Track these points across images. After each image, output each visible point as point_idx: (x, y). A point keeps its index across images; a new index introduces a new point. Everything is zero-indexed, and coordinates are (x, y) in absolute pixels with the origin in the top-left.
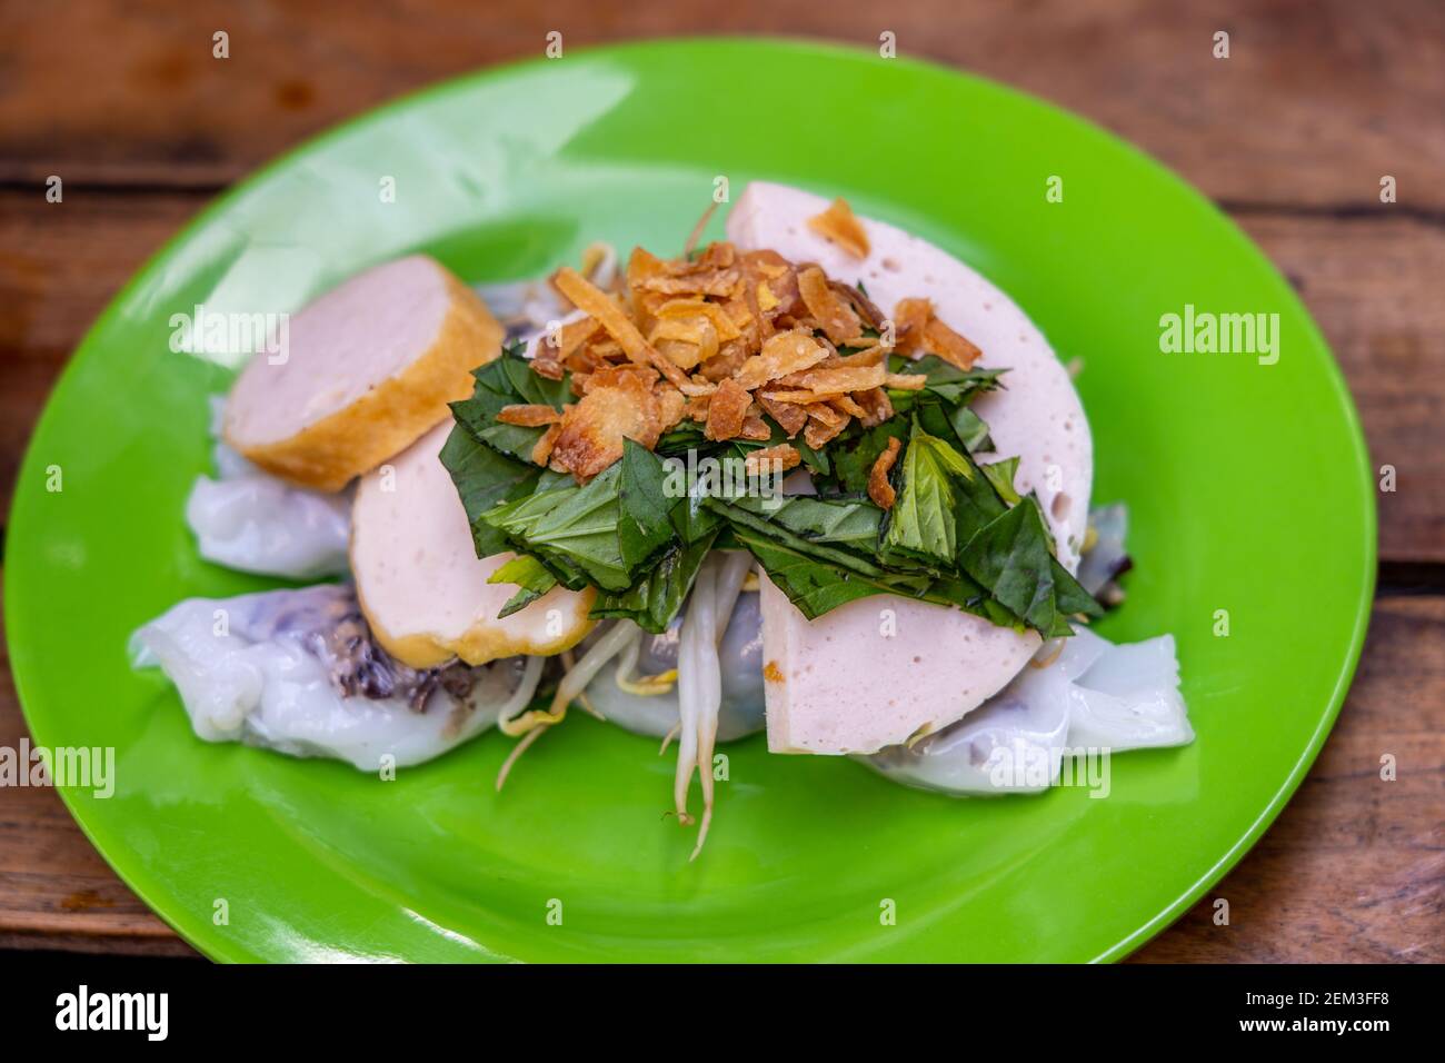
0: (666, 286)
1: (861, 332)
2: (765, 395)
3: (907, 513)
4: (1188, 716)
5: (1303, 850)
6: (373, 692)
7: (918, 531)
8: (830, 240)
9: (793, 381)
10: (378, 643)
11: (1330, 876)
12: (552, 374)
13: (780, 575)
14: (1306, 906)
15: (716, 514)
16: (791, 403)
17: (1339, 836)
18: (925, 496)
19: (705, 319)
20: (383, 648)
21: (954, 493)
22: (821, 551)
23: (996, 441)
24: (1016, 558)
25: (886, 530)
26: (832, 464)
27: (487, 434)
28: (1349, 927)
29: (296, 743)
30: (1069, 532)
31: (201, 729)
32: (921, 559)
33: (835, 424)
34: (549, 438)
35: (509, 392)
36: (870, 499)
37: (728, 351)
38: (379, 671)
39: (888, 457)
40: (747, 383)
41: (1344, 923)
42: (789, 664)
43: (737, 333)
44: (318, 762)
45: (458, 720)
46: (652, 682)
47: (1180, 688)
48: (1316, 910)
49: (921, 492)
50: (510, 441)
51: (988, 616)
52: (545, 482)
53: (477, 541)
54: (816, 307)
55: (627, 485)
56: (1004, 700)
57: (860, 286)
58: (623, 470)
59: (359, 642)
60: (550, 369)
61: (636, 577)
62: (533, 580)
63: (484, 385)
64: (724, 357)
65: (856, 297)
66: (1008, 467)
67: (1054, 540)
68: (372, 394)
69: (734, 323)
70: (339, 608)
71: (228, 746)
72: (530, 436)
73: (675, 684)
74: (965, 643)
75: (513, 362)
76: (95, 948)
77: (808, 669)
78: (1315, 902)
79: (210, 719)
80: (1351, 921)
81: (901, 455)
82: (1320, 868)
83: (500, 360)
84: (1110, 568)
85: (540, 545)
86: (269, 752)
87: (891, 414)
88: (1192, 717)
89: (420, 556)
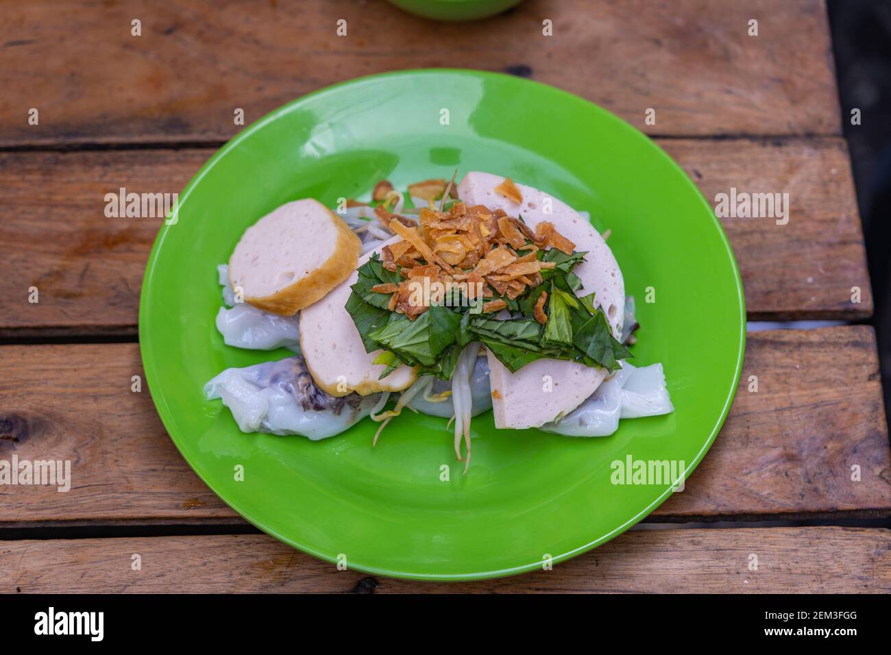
0: (440, 226)
1: (525, 243)
2: (489, 277)
3: (552, 325)
4: (671, 400)
5: (719, 451)
6: (318, 408)
7: (557, 333)
8: (505, 197)
9: (501, 271)
10: (317, 385)
11: (731, 462)
12: (393, 269)
13: (499, 355)
14: (722, 476)
15: (473, 332)
16: (501, 281)
17: (734, 443)
18: (559, 317)
19: (458, 242)
20: (320, 388)
21: (571, 314)
22: (516, 343)
23: (583, 285)
24: (596, 337)
25: (544, 332)
26: (519, 306)
27: (368, 298)
28: (740, 484)
29: (283, 430)
30: (616, 322)
31: (243, 428)
32: (558, 344)
33: (521, 289)
34: (394, 299)
35: (374, 277)
36: (535, 319)
37: (470, 256)
38: (319, 397)
39: (542, 301)
40: (482, 273)
41: (737, 482)
42: (504, 391)
43: (474, 248)
44: (292, 437)
45: (354, 416)
46: (439, 396)
47: (666, 387)
48: (726, 477)
49: (558, 315)
50: (378, 301)
51: (585, 363)
52: (393, 317)
53: (365, 345)
54: (505, 233)
55: (432, 321)
56: (594, 398)
57: (520, 217)
58: (431, 315)
59: (309, 386)
60: (392, 267)
61: (437, 360)
62: (392, 362)
63: (363, 275)
64: (468, 258)
65: (519, 225)
66: (591, 297)
67: (611, 327)
68: (307, 276)
69: (472, 243)
70: (298, 370)
71: (254, 433)
72: (386, 298)
73: (450, 397)
74: (576, 376)
75: (375, 264)
76: (198, 523)
77: (512, 393)
78: (725, 474)
79: (248, 424)
80: (741, 482)
81: (548, 300)
82: (726, 458)
83: (369, 263)
84: (631, 329)
85: (397, 349)
86: (271, 434)
87: (542, 281)
88: (672, 400)
89: (334, 346)
